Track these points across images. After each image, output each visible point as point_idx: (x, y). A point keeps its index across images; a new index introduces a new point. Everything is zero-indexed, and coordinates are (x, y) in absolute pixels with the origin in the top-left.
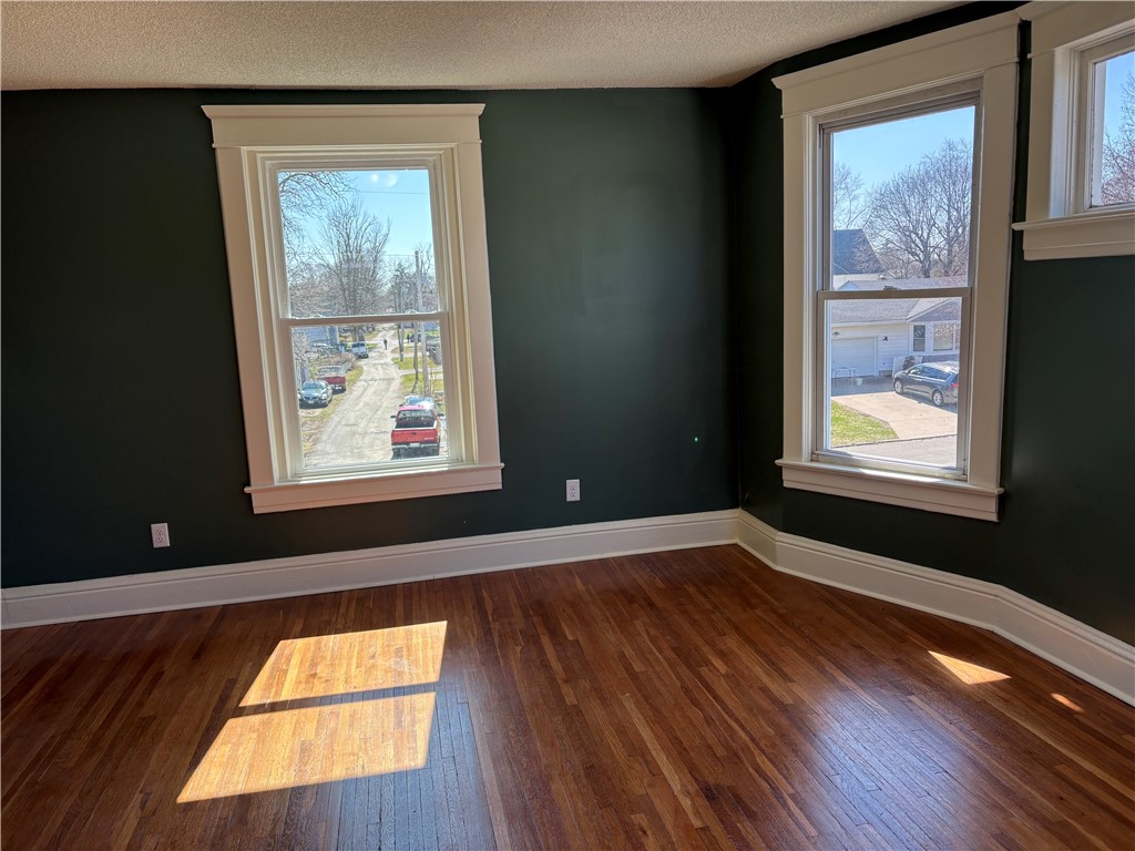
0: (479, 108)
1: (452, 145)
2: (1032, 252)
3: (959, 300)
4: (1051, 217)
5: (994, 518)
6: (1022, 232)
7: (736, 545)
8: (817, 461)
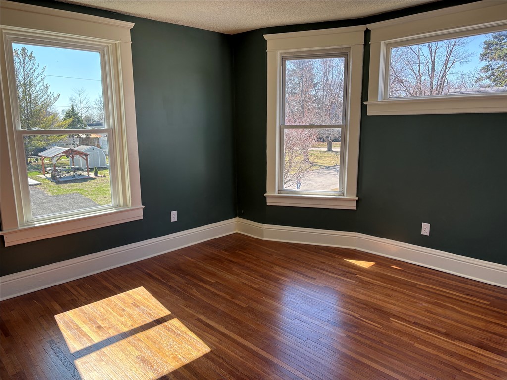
0: (132, 25)
1: (116, 42)
2: (370, 113)
3: (340, 129)
4: (379, 101)
5: (355, 208)
6: (367, 105)
7: (237, 233)
8: (281, 194)
